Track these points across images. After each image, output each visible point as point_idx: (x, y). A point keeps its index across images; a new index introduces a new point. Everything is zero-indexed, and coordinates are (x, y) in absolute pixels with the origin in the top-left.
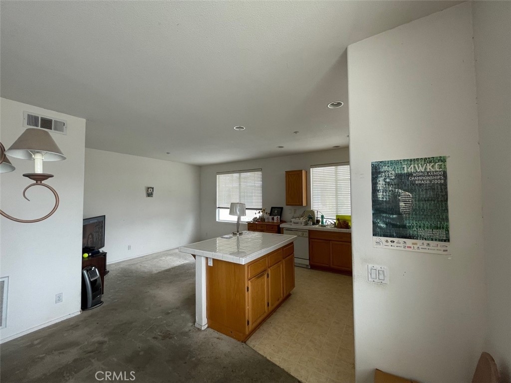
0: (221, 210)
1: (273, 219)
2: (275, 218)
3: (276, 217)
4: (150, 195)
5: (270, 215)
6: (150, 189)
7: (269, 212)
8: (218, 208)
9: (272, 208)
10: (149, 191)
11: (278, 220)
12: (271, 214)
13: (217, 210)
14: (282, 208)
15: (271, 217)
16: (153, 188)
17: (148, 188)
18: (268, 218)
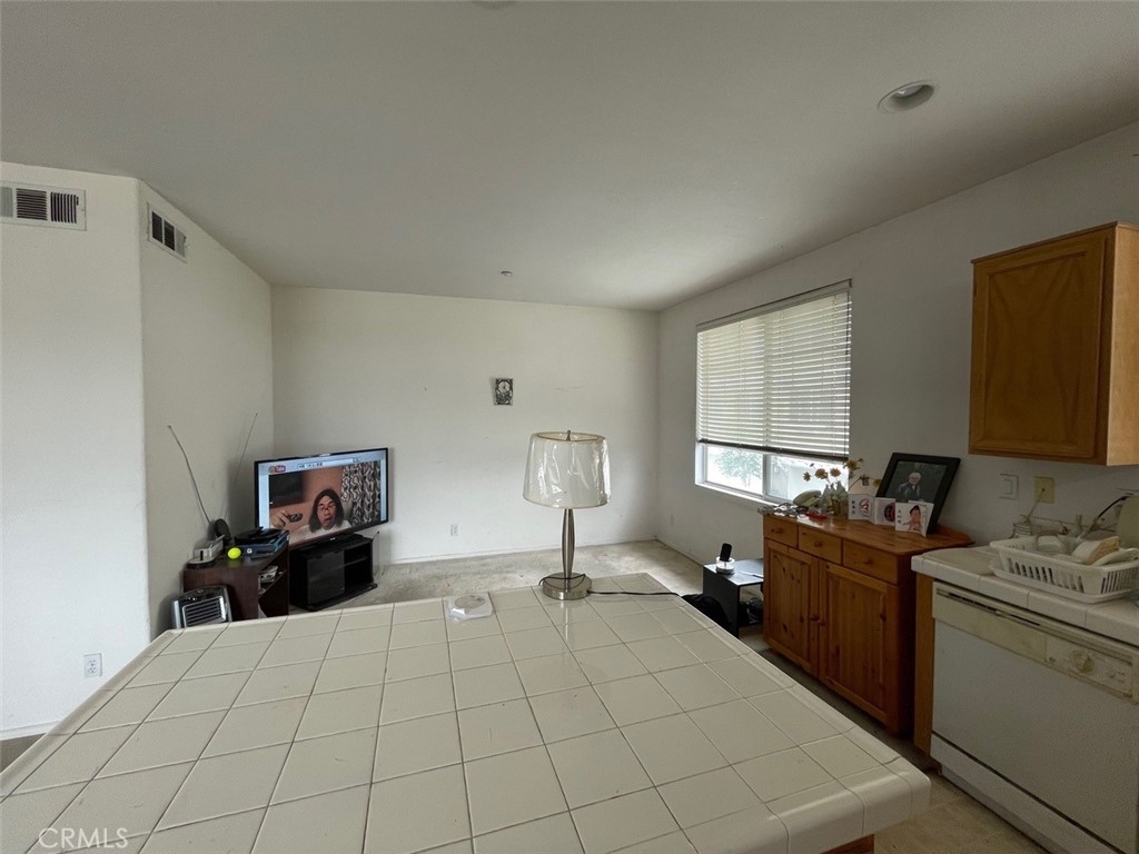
0: (712, 449)
1: (890, 513)
2: (903, 509)
3: (911, 504)
4: (503, 399)
5: (881, 494)
6: (501, 385)
7: (880, 476)
8: (703, 441)
9: (897, 459)
10: (501, 389)
11: (915, 522)
12: (884, 489)
13: (699, 448)
14: (952, 466)
15: (879, 504)
16: (510, 382)
17: (498, 382)
18: (866, 505)
